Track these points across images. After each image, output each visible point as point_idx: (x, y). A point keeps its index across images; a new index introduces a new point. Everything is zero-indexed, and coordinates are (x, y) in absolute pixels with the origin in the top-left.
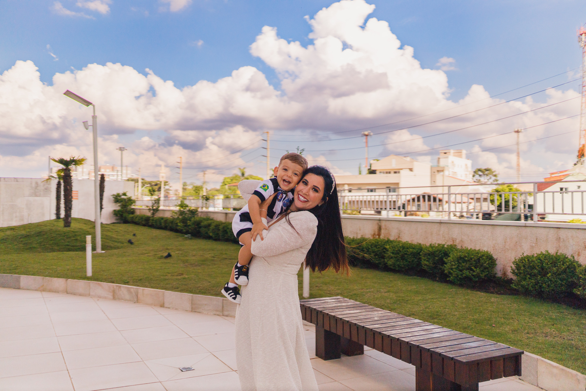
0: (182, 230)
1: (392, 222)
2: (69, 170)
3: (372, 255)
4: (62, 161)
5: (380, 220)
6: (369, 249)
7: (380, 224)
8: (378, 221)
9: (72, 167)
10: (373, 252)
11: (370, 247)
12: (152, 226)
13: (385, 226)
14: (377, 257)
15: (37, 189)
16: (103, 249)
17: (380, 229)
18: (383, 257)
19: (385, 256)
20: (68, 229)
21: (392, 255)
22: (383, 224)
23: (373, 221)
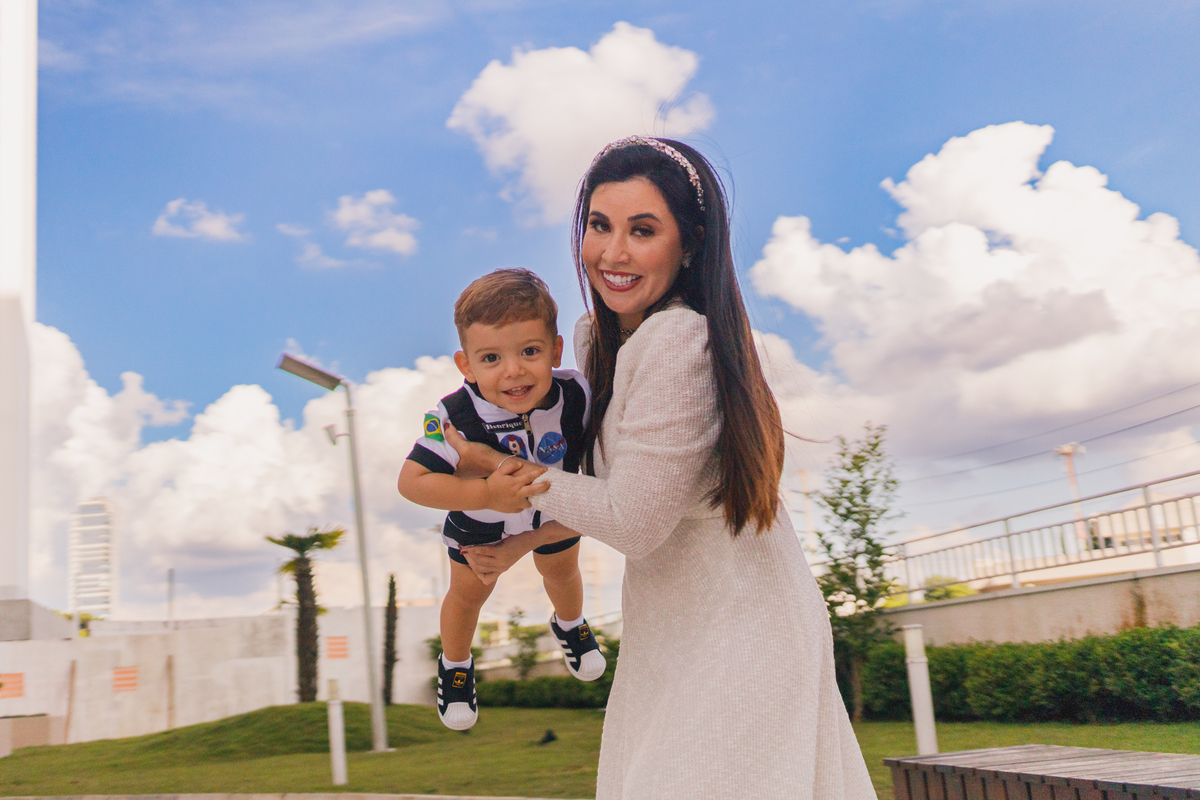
0: (591, 698)
1: (1175, 578)
2: (307, 561)
3: (1129, 677)
4: (291, 542)
5: (1136, 580)
6: (1117, 660)
7: (1138, 592)
8: (1130, 584)
9: (315, 555)
10: (1131, 668)
11: (1118, 656)
12: (524, 704)
13: (1156, 593)
14: (1144, 681)
15: (255, 637)
16: (391, 744)
17: (1140, 605)
18: (1165, 681)
19: (1170, 674)
20: (309, 705)
21: (1191, 665)
22: (1148, 590)
23: (1118, 585)
